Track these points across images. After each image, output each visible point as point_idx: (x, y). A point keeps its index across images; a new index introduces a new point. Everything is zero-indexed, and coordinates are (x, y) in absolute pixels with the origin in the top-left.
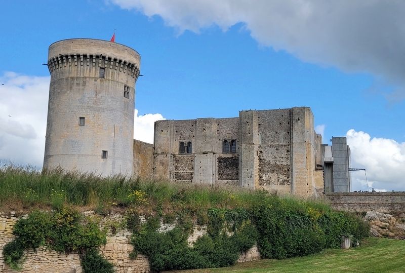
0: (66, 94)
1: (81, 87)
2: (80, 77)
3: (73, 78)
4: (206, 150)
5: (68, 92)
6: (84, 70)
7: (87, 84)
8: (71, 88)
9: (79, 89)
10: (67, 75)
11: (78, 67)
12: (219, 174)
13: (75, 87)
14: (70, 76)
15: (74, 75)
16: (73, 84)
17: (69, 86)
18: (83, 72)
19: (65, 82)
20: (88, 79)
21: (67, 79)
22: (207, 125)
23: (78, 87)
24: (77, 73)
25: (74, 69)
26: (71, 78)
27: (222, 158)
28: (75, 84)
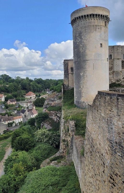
0: (94, 33)
1: (100, 30)
2: (99, 25)
3: (96, 26)
4: (119, 58)
5: (95, 32)
6: (100, 22)
7: (102, 29)
8: (96, 30)
9: (99, 31)
10: (93, 24)
11: (98, 21)
12: (122, 67)
13: (97, 30)
14: (95, 24)
15: (96, 24)
16: (96, 28)
17: (95, 29)
18: (100, 23)
19: (92, 27)
20: (102, 26)
21: (93, 26)
22: (119, 48)
23: (99, 30)
24: (98, 23)
25: (96, 21)
26: (95, 25)
27: (123, 61)
28: (97, 29)
